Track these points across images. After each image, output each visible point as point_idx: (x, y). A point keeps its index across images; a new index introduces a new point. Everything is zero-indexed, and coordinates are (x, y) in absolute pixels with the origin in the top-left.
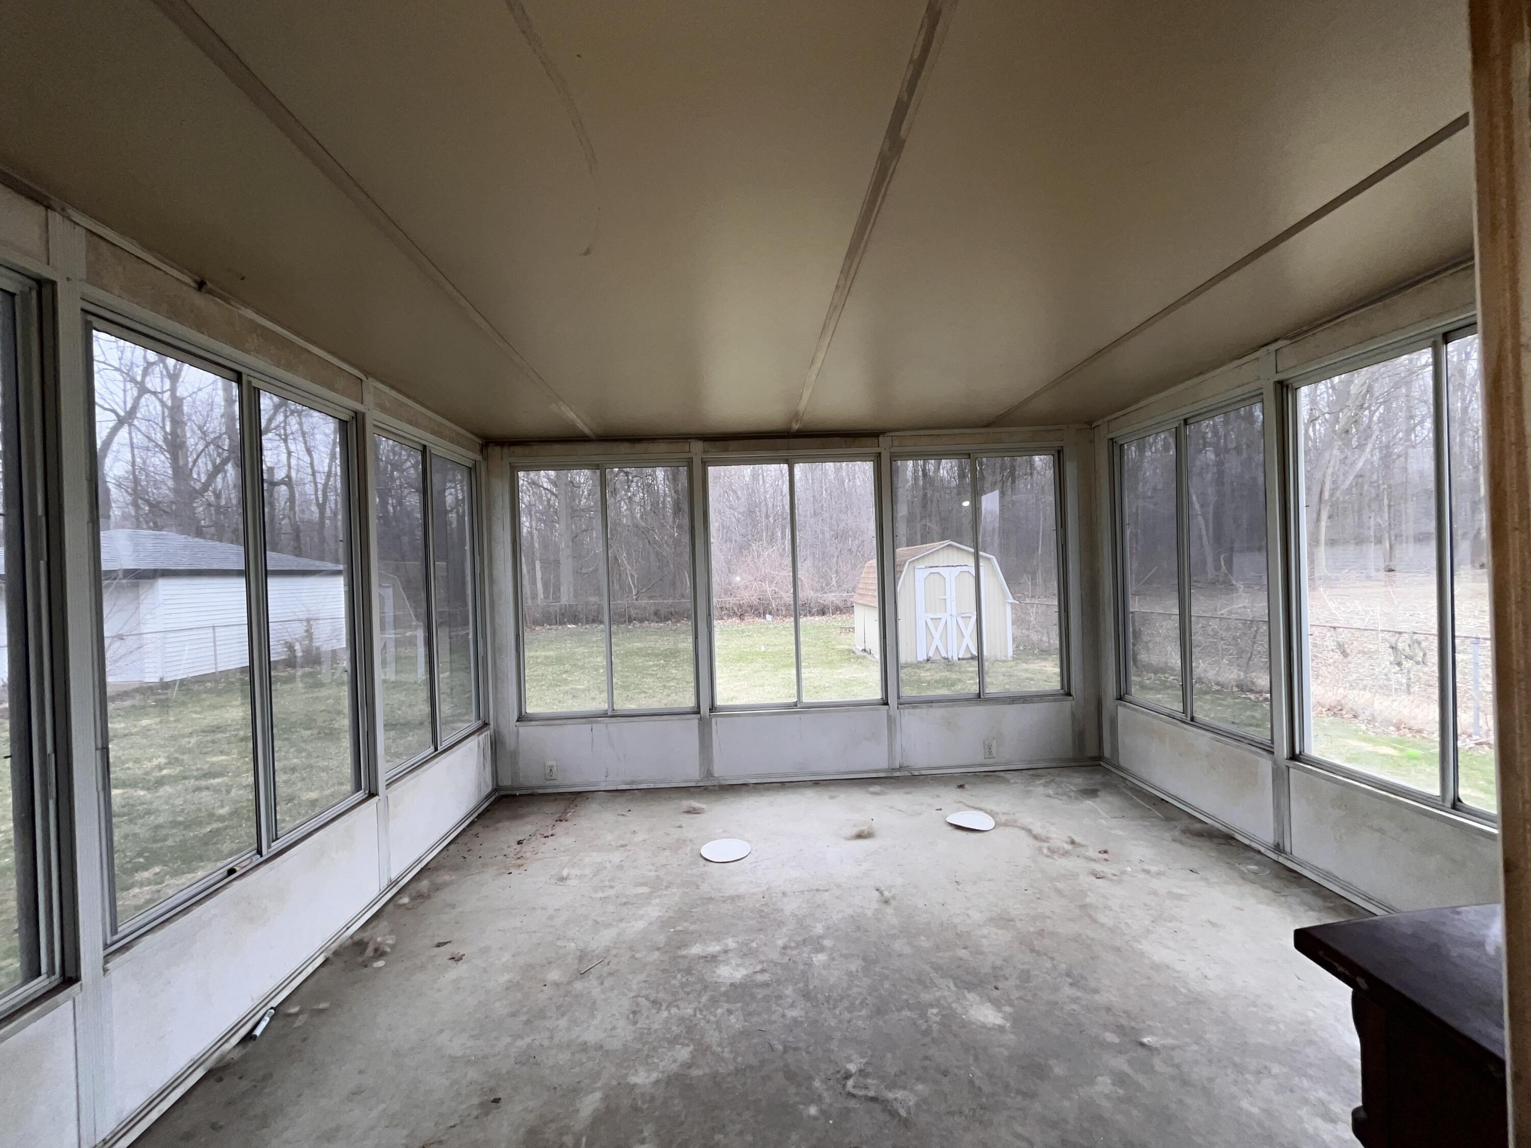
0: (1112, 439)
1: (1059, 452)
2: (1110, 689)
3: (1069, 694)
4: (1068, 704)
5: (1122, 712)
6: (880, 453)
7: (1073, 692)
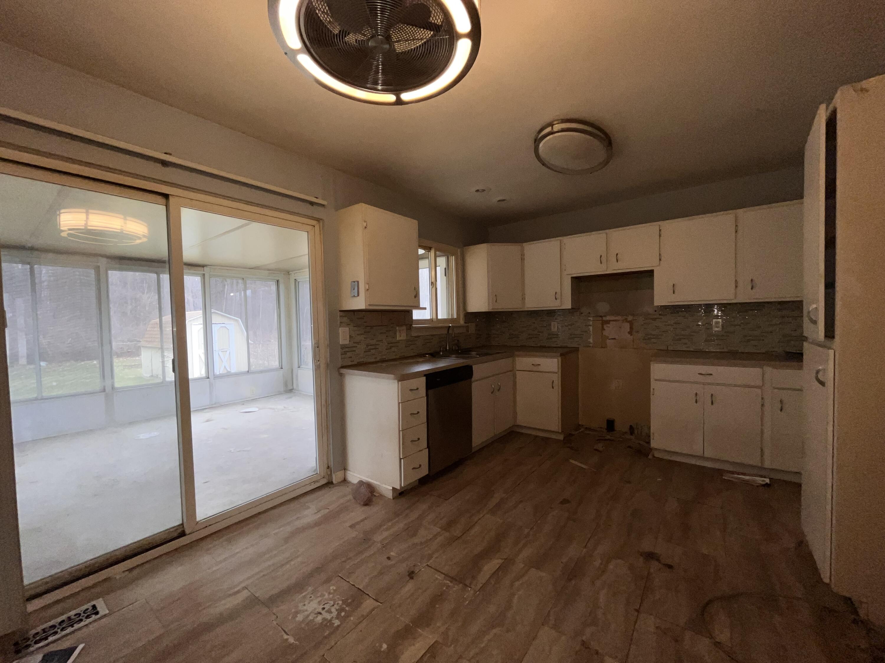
0: (295, 279)
1: (277, 281)
2: (296, 365)
3: (282, 368)
4: (281, 371)
5: (300, 371)
6: (204, 274)
7: (283, 367)
